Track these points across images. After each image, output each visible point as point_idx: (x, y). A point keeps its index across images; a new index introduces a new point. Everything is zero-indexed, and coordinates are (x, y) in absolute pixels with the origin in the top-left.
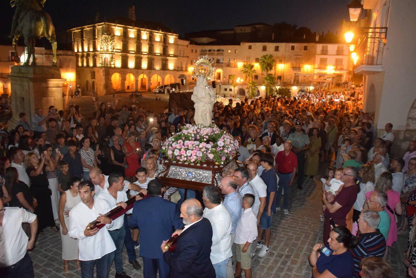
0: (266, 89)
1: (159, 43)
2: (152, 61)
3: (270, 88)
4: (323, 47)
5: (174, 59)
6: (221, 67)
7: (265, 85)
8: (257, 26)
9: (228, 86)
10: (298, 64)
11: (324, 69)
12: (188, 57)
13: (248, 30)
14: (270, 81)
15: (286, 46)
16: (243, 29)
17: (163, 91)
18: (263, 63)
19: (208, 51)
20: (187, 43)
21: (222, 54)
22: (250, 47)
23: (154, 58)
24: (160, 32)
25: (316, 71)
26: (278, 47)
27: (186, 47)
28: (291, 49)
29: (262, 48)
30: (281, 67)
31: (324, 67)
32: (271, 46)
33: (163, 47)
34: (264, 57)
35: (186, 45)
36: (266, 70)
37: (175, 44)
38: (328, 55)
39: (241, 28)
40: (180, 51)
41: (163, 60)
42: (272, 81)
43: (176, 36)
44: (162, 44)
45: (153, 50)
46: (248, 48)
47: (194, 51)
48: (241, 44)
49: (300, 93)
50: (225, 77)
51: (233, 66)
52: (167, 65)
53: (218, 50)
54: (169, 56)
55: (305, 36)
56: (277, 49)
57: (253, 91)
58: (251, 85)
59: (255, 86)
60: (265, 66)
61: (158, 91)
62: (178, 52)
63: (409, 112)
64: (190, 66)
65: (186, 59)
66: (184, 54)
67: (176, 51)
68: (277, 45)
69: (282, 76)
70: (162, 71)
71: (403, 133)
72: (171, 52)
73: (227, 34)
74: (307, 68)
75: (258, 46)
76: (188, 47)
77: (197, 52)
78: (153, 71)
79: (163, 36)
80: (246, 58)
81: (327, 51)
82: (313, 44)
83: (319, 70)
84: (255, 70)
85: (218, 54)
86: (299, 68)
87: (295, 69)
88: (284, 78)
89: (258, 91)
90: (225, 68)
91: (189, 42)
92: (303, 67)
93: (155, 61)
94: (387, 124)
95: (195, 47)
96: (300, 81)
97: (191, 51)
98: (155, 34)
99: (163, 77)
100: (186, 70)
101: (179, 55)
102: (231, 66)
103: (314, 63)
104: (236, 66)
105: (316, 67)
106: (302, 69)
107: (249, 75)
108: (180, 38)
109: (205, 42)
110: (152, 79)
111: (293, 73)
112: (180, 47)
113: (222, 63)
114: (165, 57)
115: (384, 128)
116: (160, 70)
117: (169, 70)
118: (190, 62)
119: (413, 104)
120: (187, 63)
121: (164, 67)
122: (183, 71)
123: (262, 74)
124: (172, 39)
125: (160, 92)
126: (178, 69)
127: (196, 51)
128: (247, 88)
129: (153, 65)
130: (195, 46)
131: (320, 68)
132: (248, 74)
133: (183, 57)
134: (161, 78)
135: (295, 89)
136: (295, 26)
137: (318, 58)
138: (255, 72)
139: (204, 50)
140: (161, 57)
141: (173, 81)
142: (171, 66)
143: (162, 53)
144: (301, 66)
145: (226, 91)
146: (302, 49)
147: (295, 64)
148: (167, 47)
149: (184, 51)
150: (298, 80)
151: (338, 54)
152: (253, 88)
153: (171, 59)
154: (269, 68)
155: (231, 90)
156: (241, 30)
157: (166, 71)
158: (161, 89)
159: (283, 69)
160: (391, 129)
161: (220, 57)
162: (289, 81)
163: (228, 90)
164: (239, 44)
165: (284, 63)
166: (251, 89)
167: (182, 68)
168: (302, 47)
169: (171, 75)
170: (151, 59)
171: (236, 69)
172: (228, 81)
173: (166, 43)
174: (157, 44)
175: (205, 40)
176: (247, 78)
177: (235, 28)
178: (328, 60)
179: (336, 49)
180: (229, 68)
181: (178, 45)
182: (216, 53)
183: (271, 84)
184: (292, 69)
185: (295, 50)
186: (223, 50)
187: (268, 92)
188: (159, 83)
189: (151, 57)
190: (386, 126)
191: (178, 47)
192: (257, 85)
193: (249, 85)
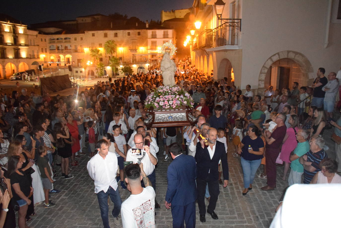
0: (113, 69)
1: (9, 34)
2: (4, 51)
3: (115, 67)
4: (152, 32)
5: (25, 48)
6: (70, 53)
7: (111, 66)
8: (96, 17)
9: (79, 69)
10: (134, 47)
11: (155, 49)
12: (38, 45)
13: (89, 20)
14: (115, 62)
15: (123, 33)
16: (84, 20)
17: (20, 78)
18: (108, 47)
19: (56, 39)
20: (36, 33)
21: (70, 42)
22: (93, 35)
23: (6, 48)
24: (9, 23)
25: (150, 52)
26: (117, 33)
27: (35, 37)
28: (127, 35)
29: (103, 35)
30: (121, 50)
31: (154, 47)
32: (111, 33)
33: (13, 37)
34: (108, 42)
35: (36, 35)
36: (111, 53)
37: (25, 34)
38: (157, 38)
39: (82, 18)
40: (31, 40)
41: (15, 49)
42: (117, 62)
43: (25, 27)
44: (12, 34)
45: (4, 40)
46: (92, 35)
47: (43, 40)
48: (86, 32)
49: (139, 69)
50: (74, 62)
51: (80, 52)
52: (20, 54)
53: (65, 39)
54: (20, 45)
55: (137, 24)
56: (116, 35)
57: (101, 71)
58: (99, 66)
59: (102, 67)
60: (109, 49)
61: (15, 78)
62: (28, 41)
63: (259, 76)
64: (41, 54)
65: (37, 47)
66: (34, 43)
67: (26, 40)
68: (116, 32)
69: (122, 57)
70: (15, 60)
71: (256, 90)
72: (22, 41)
73: (70, 24)
74: (142, 49)
75: (100, 33)
76: (38, 36)
77: (46, 41)
78: (6, 60)
79: (12, 27)
80: (91, 44)
81: (156, 35)
82: (145, 30)
83: (151, 50)
84: (101, 54)
85: (66, 42)
86: (136, 50)
87: (132, 50)
88: (124, 58)
89: (105, 71)
90: (73, 53)
91: (38, 32)
92: (138, 49)
93: (7, 50)
94: (247, 86)
95: (44, 37)
96: (137, 60)
97: (40, 40)
98: (3, 24)
99: (17, 65)
100: (38, 58)
101: (30, 44)
102: (78, 51)
103: (146, 45)
104: (83, 51)
105: (148, 49)
106: (138, 51)
107: (97, 58)
108: (29, 28)
109: (53, 32)
110: (6, 67)
111: (131, 54)
112: (29, 36)
113: (70, 49)
114: (17, 47)
115: (245, 88)
116: (14, 58)
117: (22, 58)
118: (41, 50)
119: (261, 71)
120: (38, 51)
121: (17, 56)
122: (35, 58)
123: (106, 57)
124: (21, 29)
125: (17, 79)
126: (30, 57)
127: (45, 39)
128: (97, 69)
129: (6, 54)
130: (43, 35)
131: (152, 49)
132: (95, 57)
133: (34, 46)
134: (15, 66)
135: (135, 67)
136: (126, 16)
137: (150, 41)
138: (102, 56)
139: (52, 39)
140: (13, 47)
141: (27, 69)
142: (24, 54)
143: (13, 43)
144: (137, 48)
145: (77, 73)
146: (136, 34)
147: (132, 47)
148: (17, 37)
149: (34, 40)
150: (136, 60)
151: (164, 38)
152: (101, 68)
153: (23, 48)
154: (113, 51)
155: (81, 72)
156: (83, 20)
157: (20, 60)
158: (18, 76)
159: (122, 51)
160: (250, 89)
161: (67, 45)
162: (129, 61)
163: (79, 72)
164: (84, 33)
165: (123, 47)
166: (100, 69)
167: (34, 55)
168: (136, 33)
169: (25, 63)
170: (3, 49)
171: (83, 53)
172: (77, 65)
173: (16, 34)
174: (7, 35)
175: (52, 30)
176: (95, 60)
177: (77, 19)
178: (157, 42)
179: (163, 33)
180: (76, 54)
181: (28, 35)
182: (64, 41)
183: (116, 64)
184: (130, 51)
185: (131, 35)
186: (70, 38)
187: (114, 71)
188: (14, 70)
189: (2, 47)
190: (247, 87)
191: (28, 37)
192: (104, 66)
193: (98, 66)
